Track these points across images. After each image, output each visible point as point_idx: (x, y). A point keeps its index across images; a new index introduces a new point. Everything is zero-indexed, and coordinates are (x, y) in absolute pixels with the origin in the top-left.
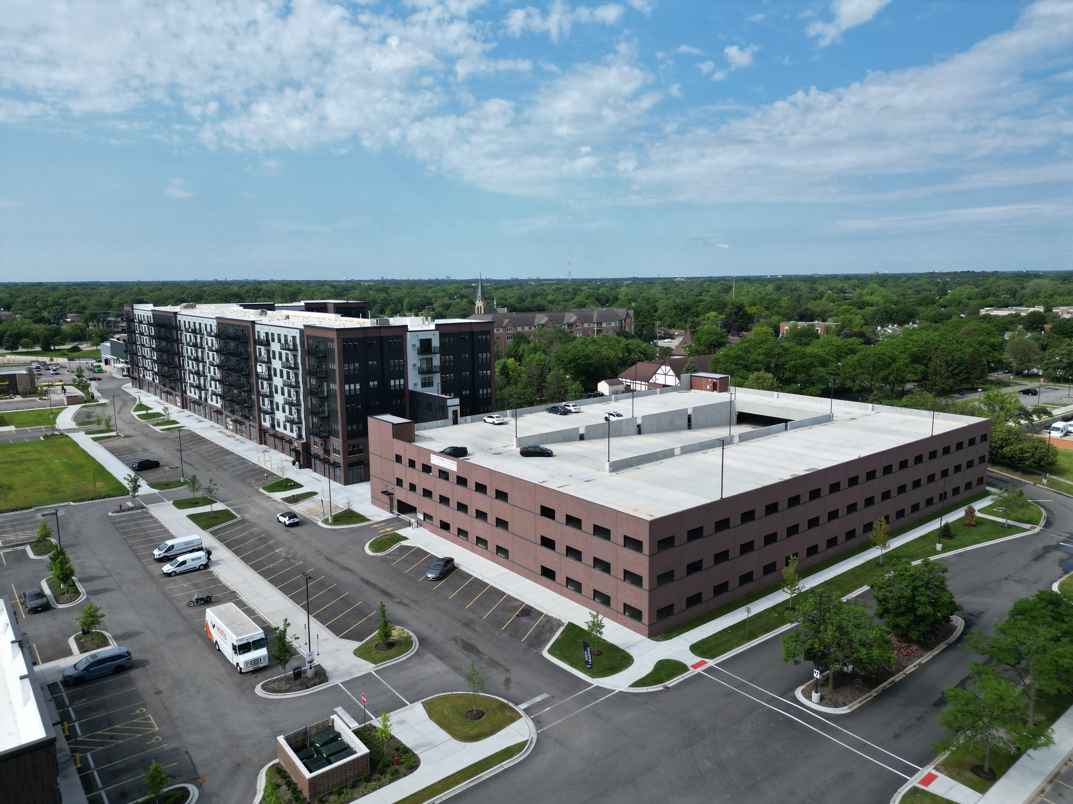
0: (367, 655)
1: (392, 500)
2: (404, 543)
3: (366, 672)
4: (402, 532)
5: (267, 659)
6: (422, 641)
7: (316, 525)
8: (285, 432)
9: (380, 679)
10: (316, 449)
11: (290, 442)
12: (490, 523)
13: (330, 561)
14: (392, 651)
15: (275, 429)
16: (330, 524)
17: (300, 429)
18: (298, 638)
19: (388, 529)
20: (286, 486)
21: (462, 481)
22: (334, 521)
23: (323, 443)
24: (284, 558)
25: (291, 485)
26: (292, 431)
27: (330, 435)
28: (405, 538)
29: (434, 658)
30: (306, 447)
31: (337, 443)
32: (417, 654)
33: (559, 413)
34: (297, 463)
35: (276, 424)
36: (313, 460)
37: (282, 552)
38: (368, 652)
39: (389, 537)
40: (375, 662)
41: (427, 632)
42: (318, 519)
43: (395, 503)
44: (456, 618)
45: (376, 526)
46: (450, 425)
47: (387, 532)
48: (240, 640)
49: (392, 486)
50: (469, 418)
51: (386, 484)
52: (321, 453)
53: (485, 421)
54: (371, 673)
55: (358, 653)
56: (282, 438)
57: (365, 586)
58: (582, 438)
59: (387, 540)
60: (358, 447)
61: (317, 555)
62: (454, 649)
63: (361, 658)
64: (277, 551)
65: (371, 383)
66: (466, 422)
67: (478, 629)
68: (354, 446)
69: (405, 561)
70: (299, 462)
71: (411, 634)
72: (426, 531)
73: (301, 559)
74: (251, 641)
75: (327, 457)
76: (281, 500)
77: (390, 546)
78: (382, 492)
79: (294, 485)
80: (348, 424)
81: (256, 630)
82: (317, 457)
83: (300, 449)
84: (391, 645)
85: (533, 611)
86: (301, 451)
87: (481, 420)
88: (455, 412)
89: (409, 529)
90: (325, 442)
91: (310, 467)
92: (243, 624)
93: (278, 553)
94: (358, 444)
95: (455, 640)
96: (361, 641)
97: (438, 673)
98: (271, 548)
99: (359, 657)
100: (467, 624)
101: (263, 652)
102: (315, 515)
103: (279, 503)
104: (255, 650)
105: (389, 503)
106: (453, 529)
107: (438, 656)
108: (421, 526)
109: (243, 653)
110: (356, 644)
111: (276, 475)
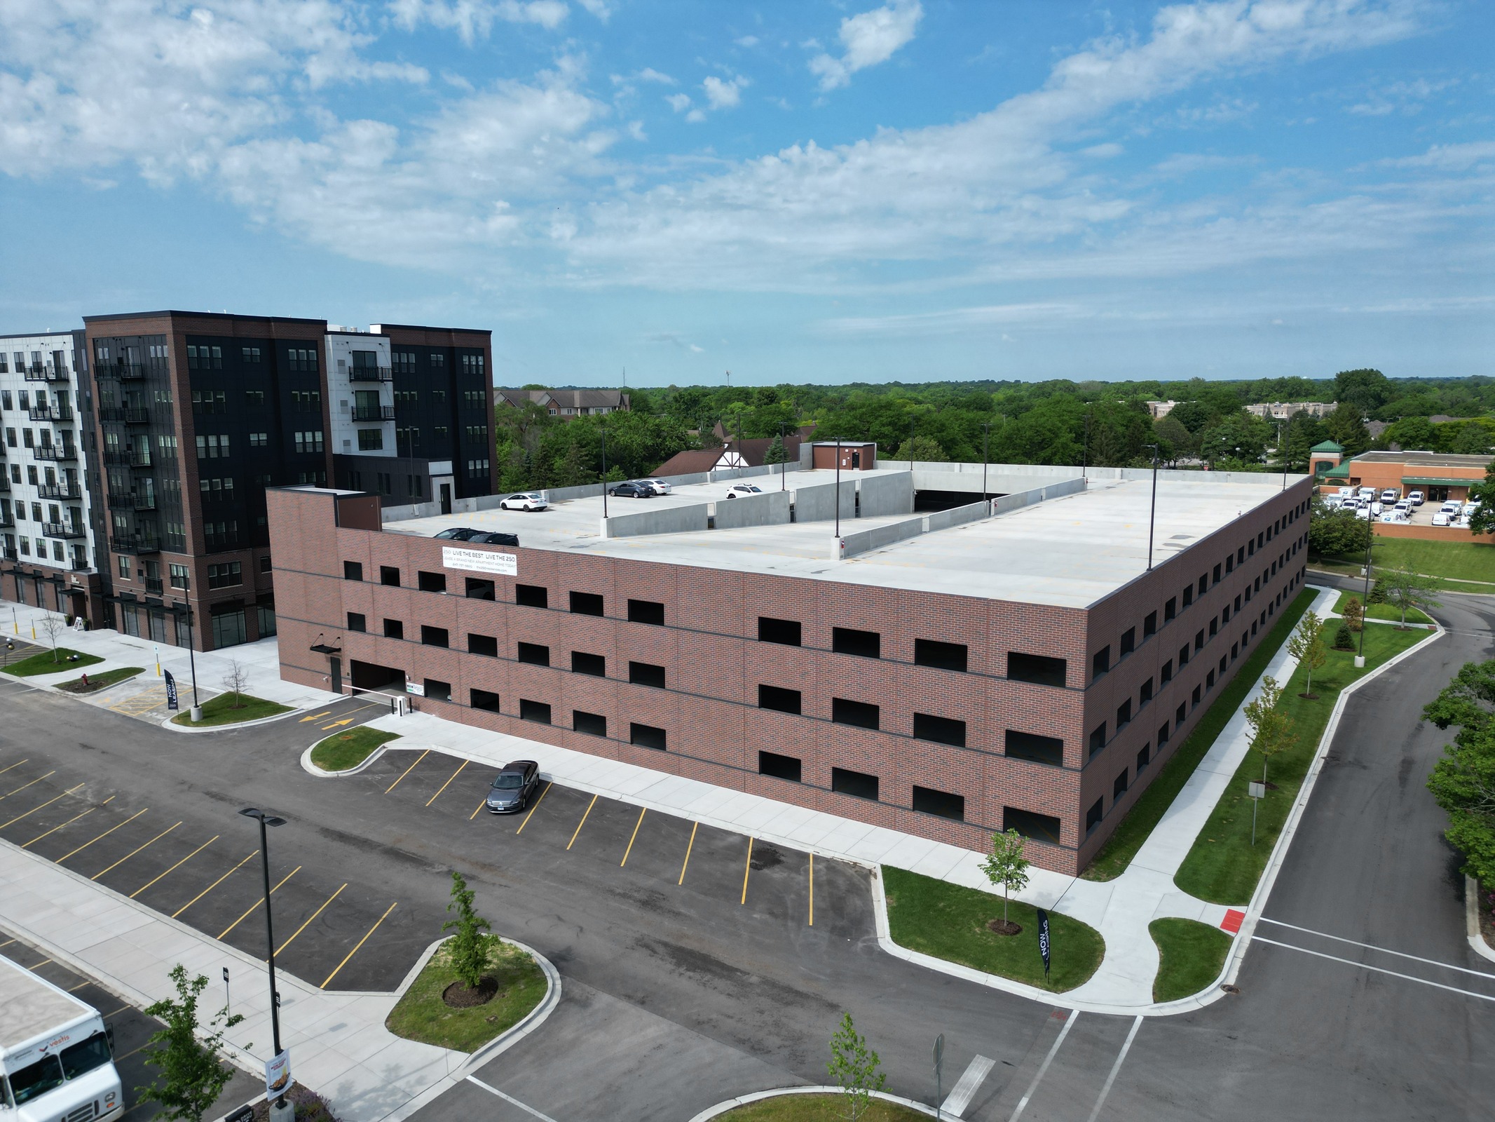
0: (431, 1028)
1: (336, 664)
2: (392, 745)
3: (448, 1084)
4: (380, 724)
5: (118, 1100)
6: (560, 959)
7: (160, 730)
8: (42, 562)
9: (503, 1096)
10: (127, 583)
11: (58, 579)
12: (613, 676)
13: (222, 799)
14: (499, 1005)
15: (16, 559)
16: (196, 724)
17: (79, 550)
18: (238, 1019)
19: (344, 722)
20: (60, 662)
21: (531, 596)
22: (205, 717)
23: (143, 567)
24: (92, 806)
25: (74, 660)
26: (59, 556)
27: (161, 547)
28: (393, 736)
29: (622, 1005)
30: (101, 583)
31: (181, 563)
32: (566, 998)
33: (636, 495)
34: (79, 619)
35: (18, 547)
36: (118, 607)
37: (84, 793)
38: (432, 1019)
39: (353, 736)
40: (465, 1046)
41: (563, 937)
42: (160, 717)
43: (346, 669)
44: (612, 892)
45: (308, 718)
46: (437, 515)
47: (341, 727)
48: (17, 1056)
49: (337, 633)
50: (472, 501)
51: (320, 629)
52: (140, 592)
53: (504, 507)
54: (465, 1081)
55: (399, 1024)
56: (37, 576)
57: (337, 847)
58: (711, 524)
59: (351, 742)
60: (231, 571)
61: (182, 791)
62: (658, 971)
63: (417, 1039)
64: (68, 792)
65: (253, 437)
66: (467, 509)
67: (682, 911)
68: (221, 568)
69: (414, 781)
70: (84, 616)
71: (524, 948)
72: (433, 718)
73: (140, 804)
74: (56, 1051)
75: (156, 597)
76: (57, 689)
77: (364, 754)
78: (313, 649)
79: (80, 659)
80: (206, 521)
81: (73, 1010)
82: (129, 601)
83: (86, 589)
84: (488, 988)
85: (781, 852)
86: (88, 593)
87: (495, 506)
88: (445, 489)
89: (390, 717)
90: (149, 566)
91: (112, 625)
92: (19, 1000)
93: (72, 798)
94: (230, 565)
95: (647, 946)
96: (392, 987)
97: (660, 1047)
98: (51, 788)
99: (409, 1037)
100: (651, 902)
101: (103, 1078)
102: (152, 711)
103: (51, 694)
104: (73, 1076)
105: (330, 672)
106: (509, 705)
107: (629, 997)
108: (418, 709)
109: (32, 1096)
110: (386, 1002)
111: (30, 645)
